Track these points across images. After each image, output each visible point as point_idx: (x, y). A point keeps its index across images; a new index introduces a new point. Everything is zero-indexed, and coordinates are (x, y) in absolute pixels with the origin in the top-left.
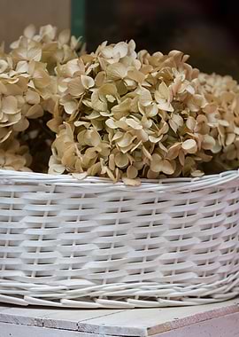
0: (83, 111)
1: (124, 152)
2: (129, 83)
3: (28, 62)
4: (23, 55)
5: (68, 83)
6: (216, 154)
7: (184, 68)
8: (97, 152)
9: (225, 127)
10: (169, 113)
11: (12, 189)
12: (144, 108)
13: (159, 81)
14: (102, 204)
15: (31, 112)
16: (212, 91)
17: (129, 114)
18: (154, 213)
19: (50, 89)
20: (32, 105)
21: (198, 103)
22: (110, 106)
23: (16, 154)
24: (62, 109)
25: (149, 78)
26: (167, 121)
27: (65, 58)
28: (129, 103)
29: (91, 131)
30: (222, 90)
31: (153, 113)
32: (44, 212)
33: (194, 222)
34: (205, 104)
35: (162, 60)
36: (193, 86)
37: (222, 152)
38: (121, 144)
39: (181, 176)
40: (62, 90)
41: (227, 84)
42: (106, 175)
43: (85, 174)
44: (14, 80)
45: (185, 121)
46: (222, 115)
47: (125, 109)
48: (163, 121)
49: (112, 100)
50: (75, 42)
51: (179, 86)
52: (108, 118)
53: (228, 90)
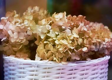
0: (47, 38)
1: (62, 52)
2: (63, 27)
3: (28, 20)
4: (26, 17)
5: (42, 28)
6: (96, 52)
7: (84, 21)
8: (52, 52)
9: (100, 42)
10: (78, 38)
11: (22, 66)
12: (68, 37)
13: (74, 26)
14: (54, 71)
15: (29, 38)
16: (95, 28)
17: (63, 38)
18: (73, 74)
19: (36, 30)
20: (30, 36)
21: (88, 34)
22: (57, 35)
23: (24, 53)
24: (40, 37)
25: (70, 25)
26: (77, 41)
27: (42, 18)
28: (63, 35)
29: (50, 45)
30: (98, 28)
31: (72, 38)
32: (34, 74)
33: (88, 77)
34: (91, 34)
35: (76, 19)
36: (86, 28)
37: (98, 51)
38: (60, 49)
39: (83, 60)
40: (40, 30)
41: (101, 26)
42: (55, 61)
43: (48, 60)
44: (23, 27)
45: (83, 41)
46: (98, 38)
47: (62, 37)
48: (75, 41)
49: (57, 34)
50: (46, 12)
51: (81, 28)
52: (56, 40)
53: (101, 28)
